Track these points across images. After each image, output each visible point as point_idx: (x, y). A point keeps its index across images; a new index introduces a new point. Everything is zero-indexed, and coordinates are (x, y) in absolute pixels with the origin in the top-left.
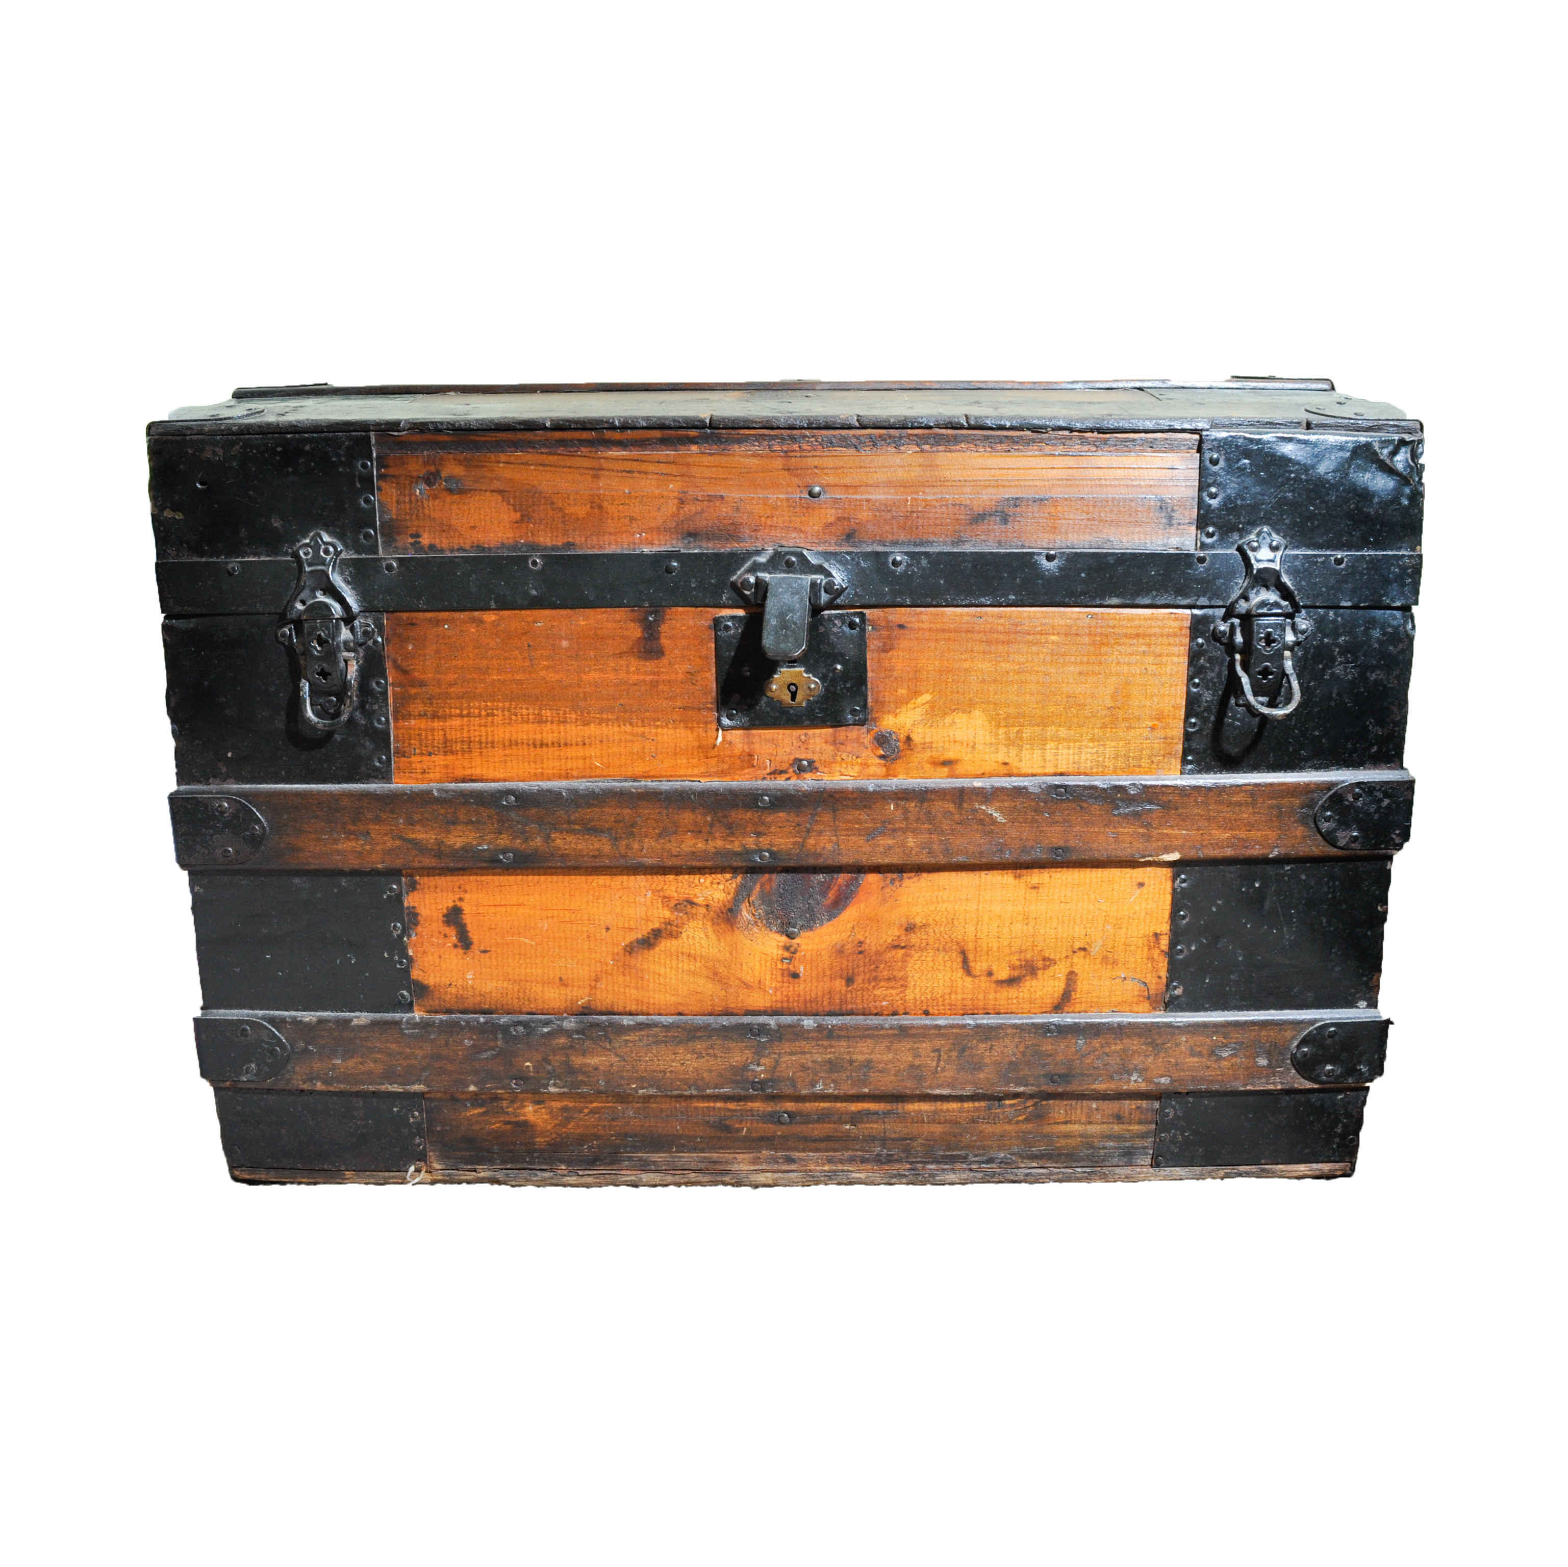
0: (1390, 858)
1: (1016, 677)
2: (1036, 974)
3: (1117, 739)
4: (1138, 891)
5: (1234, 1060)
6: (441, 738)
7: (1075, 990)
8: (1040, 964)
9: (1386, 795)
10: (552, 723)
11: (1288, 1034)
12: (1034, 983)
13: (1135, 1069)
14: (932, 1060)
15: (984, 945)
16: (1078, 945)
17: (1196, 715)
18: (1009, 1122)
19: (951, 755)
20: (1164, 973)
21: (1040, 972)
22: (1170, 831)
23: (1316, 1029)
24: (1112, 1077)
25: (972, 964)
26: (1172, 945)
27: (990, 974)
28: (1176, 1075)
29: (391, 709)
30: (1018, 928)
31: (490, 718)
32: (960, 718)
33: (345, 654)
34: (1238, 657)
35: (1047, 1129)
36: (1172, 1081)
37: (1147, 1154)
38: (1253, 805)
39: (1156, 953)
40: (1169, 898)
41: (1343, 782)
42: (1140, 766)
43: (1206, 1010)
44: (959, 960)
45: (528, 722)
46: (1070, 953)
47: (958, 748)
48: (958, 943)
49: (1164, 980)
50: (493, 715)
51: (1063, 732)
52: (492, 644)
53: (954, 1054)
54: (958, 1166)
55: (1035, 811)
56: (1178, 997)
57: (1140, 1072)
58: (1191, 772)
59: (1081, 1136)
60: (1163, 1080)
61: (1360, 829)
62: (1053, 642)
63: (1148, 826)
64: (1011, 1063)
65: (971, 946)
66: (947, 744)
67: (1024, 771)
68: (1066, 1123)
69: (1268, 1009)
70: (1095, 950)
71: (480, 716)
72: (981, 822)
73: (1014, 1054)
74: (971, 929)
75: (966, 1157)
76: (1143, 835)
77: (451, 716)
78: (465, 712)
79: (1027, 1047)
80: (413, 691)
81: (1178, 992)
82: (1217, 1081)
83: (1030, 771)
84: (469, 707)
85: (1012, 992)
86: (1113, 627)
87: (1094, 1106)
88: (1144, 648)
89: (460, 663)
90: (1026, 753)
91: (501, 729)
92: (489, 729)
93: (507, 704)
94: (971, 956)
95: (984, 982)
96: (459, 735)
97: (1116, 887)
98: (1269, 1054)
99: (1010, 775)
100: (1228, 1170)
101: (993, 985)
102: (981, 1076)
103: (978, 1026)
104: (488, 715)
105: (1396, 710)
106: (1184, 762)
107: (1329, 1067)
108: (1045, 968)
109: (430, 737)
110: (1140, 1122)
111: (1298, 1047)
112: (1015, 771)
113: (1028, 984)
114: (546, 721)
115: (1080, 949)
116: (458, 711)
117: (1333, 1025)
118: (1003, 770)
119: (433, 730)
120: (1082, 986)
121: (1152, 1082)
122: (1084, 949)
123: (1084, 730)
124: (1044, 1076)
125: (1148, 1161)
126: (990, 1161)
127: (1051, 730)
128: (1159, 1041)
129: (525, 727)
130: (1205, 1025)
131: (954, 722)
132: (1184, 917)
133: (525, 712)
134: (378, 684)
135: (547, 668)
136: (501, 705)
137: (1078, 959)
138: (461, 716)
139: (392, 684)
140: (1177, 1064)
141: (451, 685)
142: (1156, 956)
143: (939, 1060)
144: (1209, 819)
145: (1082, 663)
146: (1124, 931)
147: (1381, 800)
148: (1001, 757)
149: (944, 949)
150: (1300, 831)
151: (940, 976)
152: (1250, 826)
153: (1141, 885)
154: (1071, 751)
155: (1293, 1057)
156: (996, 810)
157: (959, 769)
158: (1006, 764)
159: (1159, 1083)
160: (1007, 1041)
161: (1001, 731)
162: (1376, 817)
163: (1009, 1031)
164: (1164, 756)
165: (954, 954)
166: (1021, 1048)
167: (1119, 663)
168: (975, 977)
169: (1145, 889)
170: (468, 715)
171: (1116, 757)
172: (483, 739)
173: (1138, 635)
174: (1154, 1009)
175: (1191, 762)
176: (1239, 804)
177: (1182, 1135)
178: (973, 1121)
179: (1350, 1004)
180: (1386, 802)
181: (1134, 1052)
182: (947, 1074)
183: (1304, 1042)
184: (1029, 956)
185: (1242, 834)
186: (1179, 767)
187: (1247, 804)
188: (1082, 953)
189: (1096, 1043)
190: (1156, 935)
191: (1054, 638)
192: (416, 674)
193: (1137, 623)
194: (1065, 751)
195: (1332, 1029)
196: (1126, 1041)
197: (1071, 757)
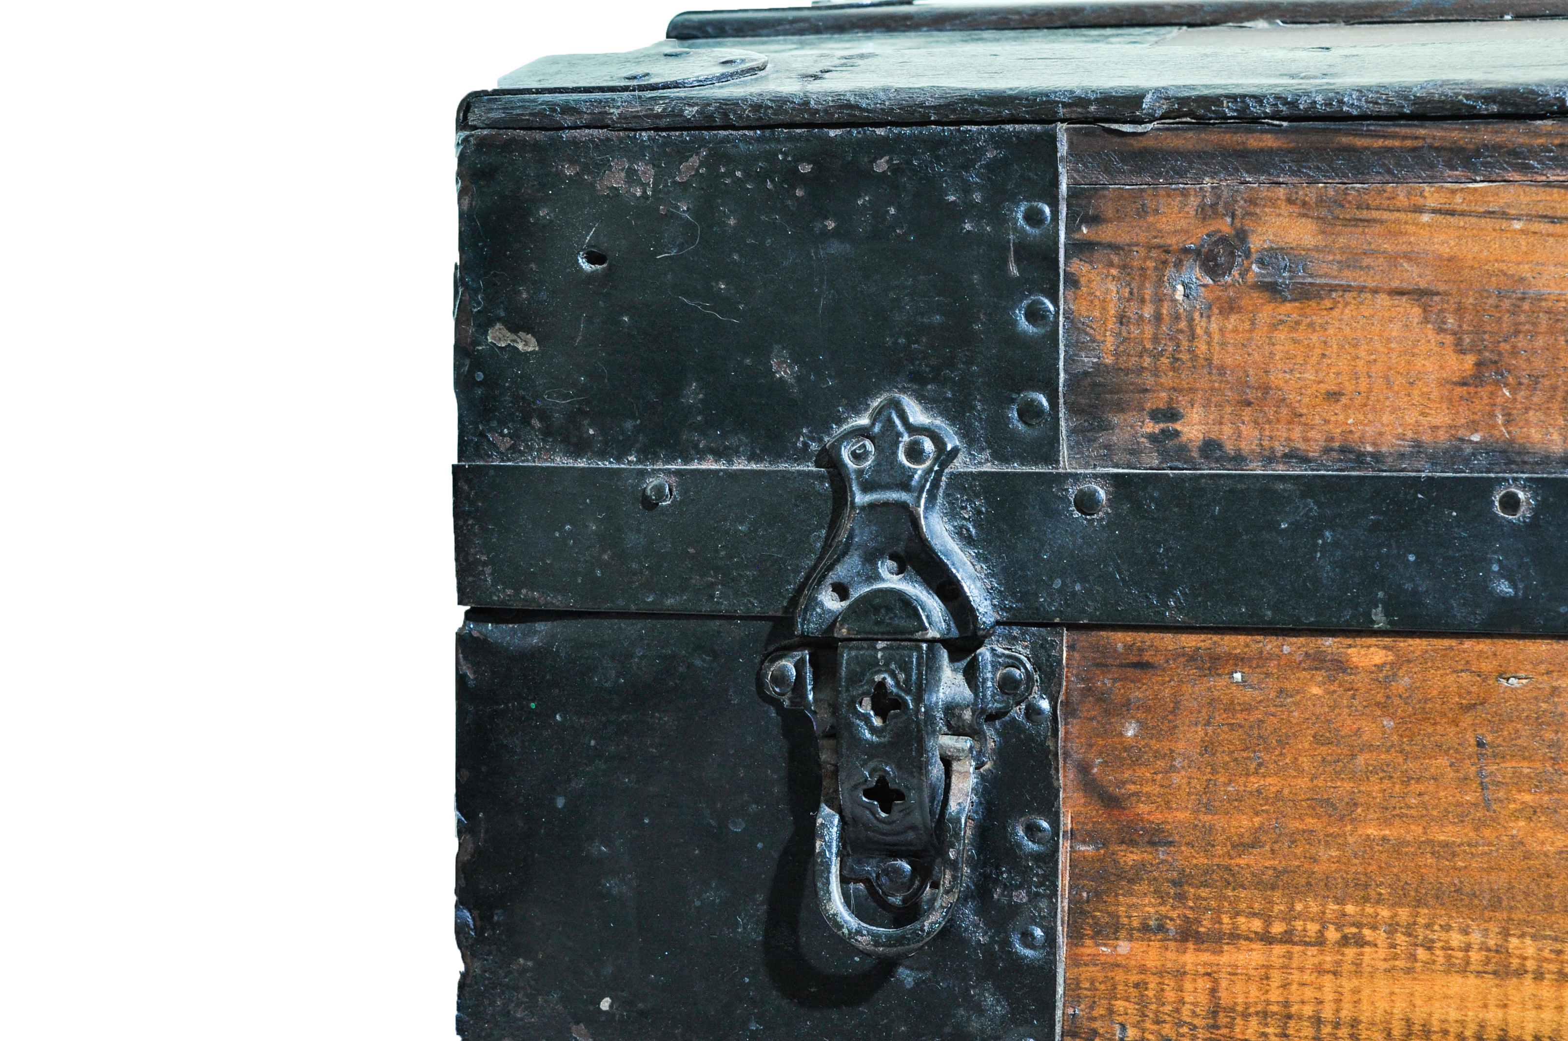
6: (1203, 999)
10: (1539, 976)
29: (1063, 905)
31: (1350, 952)
33: (948, 741)
45: (1464, 971)
50: (1361, 942)
52: (1369, 731)
71: (1320, 941)
77: (1235, 937)
78: (1277, 928)
80: (1131, 857)
84: (1289, 917)
89: (1272, 783)
91: (1383, 985)
92: (1348, 984)
93: (1404, 914)
96: (1254, 992)
104: (1345, 941)
109: (1170, 995)
114: (1520, 973)
116: (1257, 925)
119: (1180, 974)
129: (1456, 984)
133: (1456, 939)
134: (1032, 830)
135: (1531, 813)
136: (1385, 913)
138: (1267, 939)
139: (1073, 835)
141: (1242, 846)
170: (1287, 938)
172: (1327, 1013)
192: (1143, 808)
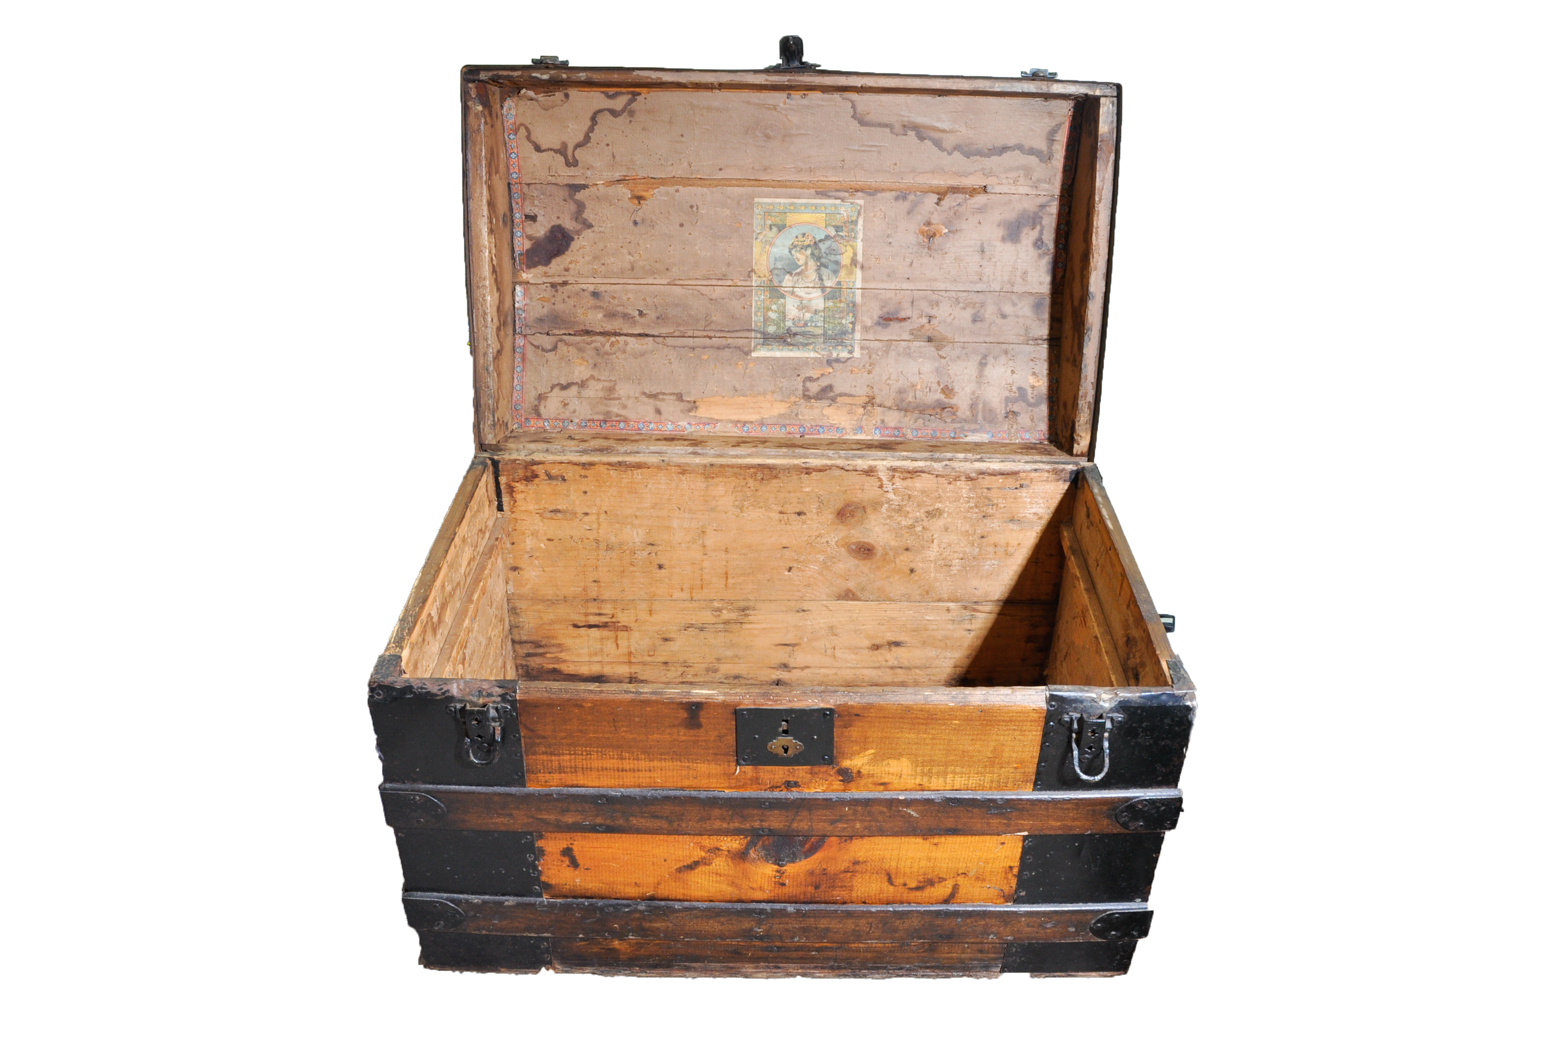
0: (1164, 833)
1: (930, 741)
2: (934, 885)
3: (993, 773)
4: (1001, 846)
5: (1054, 929)
6: (557, 765)
7: (958, 893)
8: (936, 880)
9: (1163, 805)
10: (629, 759)
11: (1089, 917)
12: (932, 889)
13: (992, 933)
14: (867, 928)
15: (902, 871)
16: (960, 871)
17: (1046, 762)
18: (914, 952)
19: (886, 780)
20: (1014, 885)
21: (936, 885)
22: (1022, 822)
23: (1107, 915)
24: (978, 937)
25: (894, 880)
26: (1020, 872)
27: (905, 885)
28: (1017, 936)
29: (523, 749)
30: (923, 863)
31: (589, 756)
32: (893, 763)
33: (493, 724)
34: (1074, 735)
35: (936, 956)
36: (1015, 939)
37: (998, 967)
38: (1077, 809)
39: (1010, 876)
40: (1020, 850)
41: (1136, 797)
42: (1007, 787)
43: (1038, 903)
44: (886, 878)
45: (613, 758)
46: (956, 875)
47: (890, 776)
48: (885, 870)
49: (1014, 888)
50: (591, 755)
51: (958, 769)
52: (589, 718)
53: (880, 925)
54: (881, 971)
55: (938, 811)
56: (1023, 896)
57: (995, 935)
58: (1040, 790)
59: (957, 959)
60: (1009, 938)
61: (1144, 821)
62: (955, 724)
63: (1009, 819)
64: (916, 929)
65: (894, 871)
66: (883, 775)
67: (932, 788)
68: (948, 953)
69: (1077, 903)
70: (971, 874)
71: (582, 755)
72: (903, 817)
73: (918, 926)
74: (894, 864)
75: (886, 967)
76: (1004, 824)
77: (563, 754)
78: (572, 752)
79: (925, 922)
80: (538, 741)
81: (1023, 894)
82: (1043, 939)
83: (936, 788)
84: (575, 750)
85: (918, 894)
86: (995, 717)
87: (966, 946)
88: (1014, 727)
89: (569, 727)
90: (934, 780)
91: (596, 762)
92: (588, 762)
93: (600, 749)
94: (893, 876)
95: (901, 889)
96: (568, 764)
97: (987, 844)
98: (1076, 926)
99: (923, 790)
100: (1048, 974)
101: (907, 891)
102: (897, 935)
103: (895, 912)
104: (587, 754)
105: (1175, 759)
106: (1035, 784)
107: (1113, 933)
108: (939, 882)
109: (550, 764)
110: (994, 953)
111: (1095, 924)
112: (926, 788)
113: (928, 890)
114: (625, 759)
115: (962, 873)
116: (568, 752)
117: (1117, 913)
118: (918, 788)
119: (551, 761)
120: (962, 892)
121: (1002, 939)
122: (965, 874)
123: (972, 769)
124: (936, 935)
125: (999, 969)
126: (901, 969)
127: (950, 769)
128: (1008, 920)
129: (612, 761)
130: (1038, 913)
131: (889, 764)
132: (1029, 859)
133: (611, 753)
134: (514, 736)
135: (625, 732)
136: (595, 749)
137: (961, 880)
138: (570, 754)
139: (524, 737)
140: (1018, 931)
141: (562, 738)
142: (1010, 877)
143: (871, 927)
144: (1048, 817)
145: (973, 734)
146: (990, 865)
147: (1160, 807)
148: (918, 781)
149: (877, 873)
150: (1105, 822)
151: (873, 885)
152: (1074, 819)
153: (1003, 843)
154: (963, 779)
155: (1091, 929)
156: (913, 811)
157: (891, 787)
158: (921, 785)
159: (1007, 940)
160: (913, 920)
161: (919, 769)
162: (1156, 815)
163: (915, 915)
164: (1023, 782)
165: (883, 875)
166: (922, 922)
167: (998, 735)
168: (895, 886)
169: (1005, 846)
170: (575, 754)
171: (992, 782)
172: (585, 766)
173: (1011, 721)
174: (1007, 902)
175: (1039, 785)
176: (1068, 809)
177: (1020, 959)
178: (890, 951)
179: (1131, 899)
180: (1163, 808)
181: (992, 925)
182: (875, 934)
183: (1099, 921)
184: (929, 877)
185: (1069, 823)
186: (1032, 787)
187: (1073, 809)
188: (964, 875)
189: (969, 921)
190: (1011, 868)
191: (956, 722)
192: (540, 732)
193: (1011, 714)
194: (959, 779)
195: (1117, 915)
196: (988, 920)
197: (963, 782)
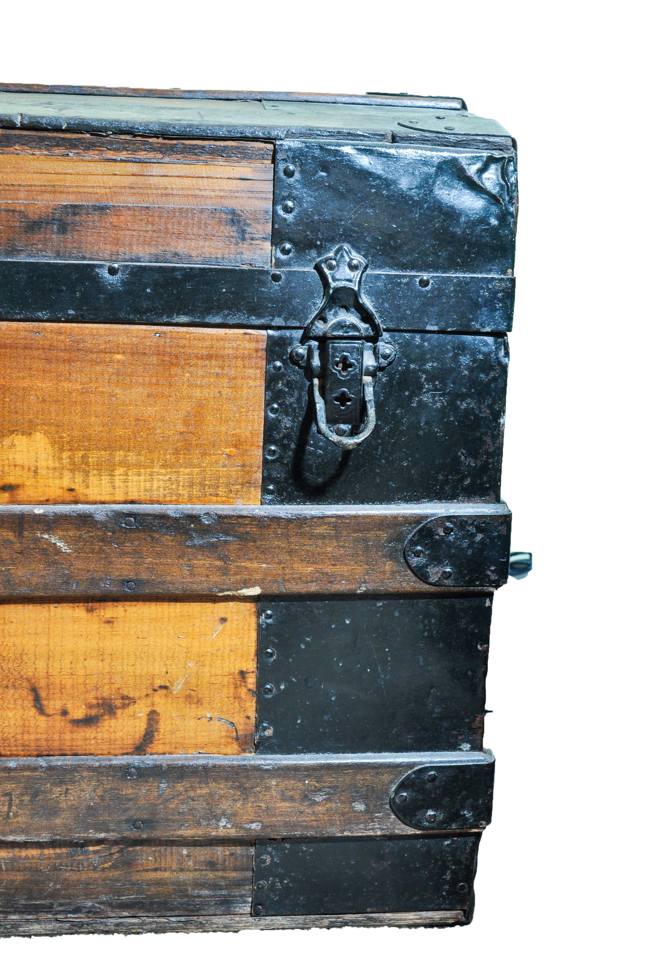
0: (491, 595)
1: (80, 398)
2: (115, 714)
3: (191, 465)
4: (221, 627)
5: (329, 805)
7: (157, 730)
8: (119, 703)
9: (480, 530)
11: (386, 778)
12: (113, 722)
13: (224, 814)
14: (3, 805)
15: (58, 681)
16: (158, 682)
17: (275, 443)
18: (95, 869)
19: (11, 480)
20: (253, 714)
21: (119, 712)
22: (248, 564)
23: (414, 773)
24: (199, 823)
25: (45, 703)
26: (260, 684)
27: (64, 713)
28: (267, 820)
30: (93, 664)
32: (20, 440)
34: (316, 381)
35: (136, 877)
36: (264, 827)
37: (245, 902)
38: (337, 537)
39: (243, 692)
40: (254, 635)
41: (433, 515)
42: (217, 495)
43: (299, 752)
44: (31, 698)
46: (150, 692)
47: (18, 471)
48: (28, 680)
49: (253, 720)
51: (132, 457)
53: (27, 798)
54: (43, 916)
55: (103, 540)
56: (269, 738)
57: (230, 817)
58: (272, 502)
59: (173, 884)
60: (254, 826)
61: (452, 564)
62: (118, 361)
63: (224, 558)
64: (89, 808)
65: (42, 683)
66: (6, 468)
67: (91, 498)
68: (156, 870)
69: (365, 751)
70: (177, 688)
72: (44, 552)
73: (92, 799)
74: (41, 665)
75: (51, 906)
76: (219, 568)
79: (105, 791)
81: (269, 732)
82: (312, 827)
83: (98, 498)
85: (90, 732)
86: (184, 347)
87: (185, 852)
88: (217, 370)
90: (93, 479)
94: (43, 694)
95: (59, 722)
97: (197, 622)
98: (366, 799)
99: (76, 502)
100: (333, 918)
101: (69, 725)
102: (58, 821)
103: (51, 768)
105: (488, 440)
106: (265, 491)
107: (431, 813)
108: (124, 706)
110: (235, 869)
111: (397, 792)
112: (82, 498)
113: (106, 723)
115: (161, 687)
117: (432, 768)
118: (68, 496)
120: (164, 727)
121: (241, 828)
122: (166, 687)
123: (155, 455)
124: (127, 821)
125: (248, 909)
126: (77, 910)
127: (119, 455)
128: (247, 785)
130: (296, 769)
131: (13, 445)
132: (271, 655)
137: (159, 699)
140: (268, 809)
142: (243, 696)
143: (10, 805)
144: (290, 552)
145: (150, 384)
146: (207, 669)
147: (473, 535)
148: (66, 482)
149: (14, 686)
150: (389, 566)
151: (10, 715)
152: (336, 560)
153: (223, 620)
154: (142, 478)
155: (392, 802)
156: (60, 539)
157: (21, 495)
158: (71, 490)
159: (250, 829)
160: (84, 785)
161: (65, 455)
162: (470, 552)
163: (85, 774)
164: (242, 484)
165: (25, 692)
166: (100, 792)
167: (190, 385)
168: (48, 716)
169: (228, 624)
171: (191, 485)
173: (210, 357)
174: (244, 751)
175: (270, 492)
176: (323, 537)
177: (281, 882)
178: (55, 869)
179: (454, 747)
180: (479, 537)
181: (221, 797)
182: (19, 819)
183: (402, 786)
184: (106, 694)
185: (329, 569)
186: (259, 497)
187: (330, 537)
188: (164, 691)
189: (180, 787)
190: (243, 674)
191: (119, 357)
193: (208, 343)
194: (135, 478)
195: (432, 773)
196: (213, 785)
197: (142, 484)
